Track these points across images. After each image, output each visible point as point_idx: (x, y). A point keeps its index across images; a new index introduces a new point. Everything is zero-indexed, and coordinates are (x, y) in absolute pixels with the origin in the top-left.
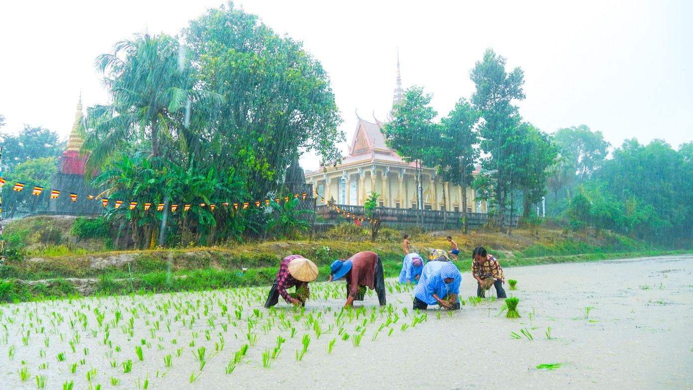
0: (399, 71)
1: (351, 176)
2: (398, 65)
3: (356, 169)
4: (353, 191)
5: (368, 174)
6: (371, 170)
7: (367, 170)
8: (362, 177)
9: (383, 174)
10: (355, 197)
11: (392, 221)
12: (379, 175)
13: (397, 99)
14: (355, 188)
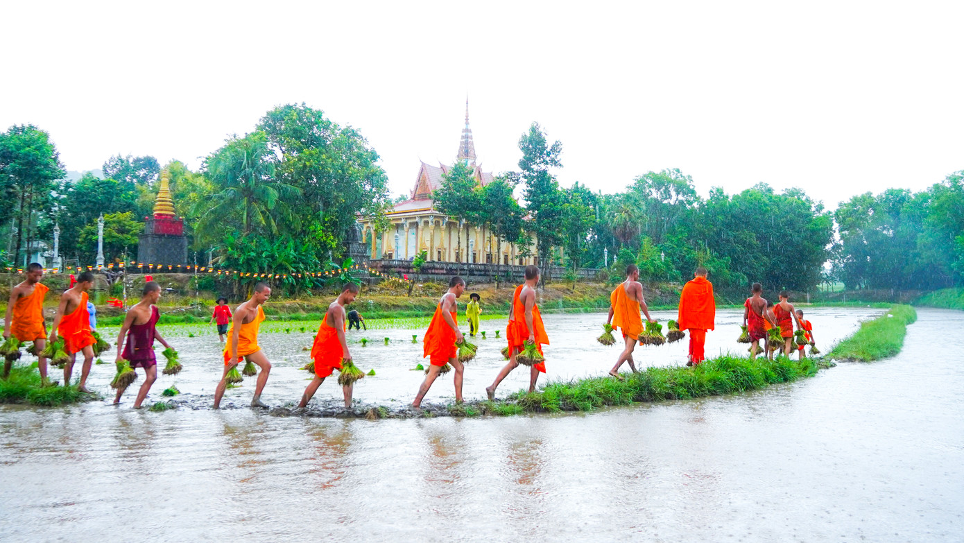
0: (467, 110)
1: (410, 224)
2: (467, 103)
3: (415, 218)
4: (412, 237)
5: (426, 223)
6: (430, 220)
7: (426, 219)
8: (421, 225)
9: (441, 224)
10: (415, 245)
11: (442, 274)
12: (437, 224)
13: (464, 140)
14: (415, 236)
